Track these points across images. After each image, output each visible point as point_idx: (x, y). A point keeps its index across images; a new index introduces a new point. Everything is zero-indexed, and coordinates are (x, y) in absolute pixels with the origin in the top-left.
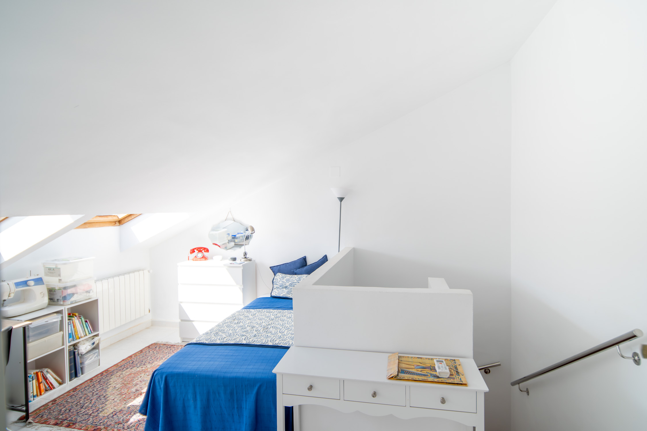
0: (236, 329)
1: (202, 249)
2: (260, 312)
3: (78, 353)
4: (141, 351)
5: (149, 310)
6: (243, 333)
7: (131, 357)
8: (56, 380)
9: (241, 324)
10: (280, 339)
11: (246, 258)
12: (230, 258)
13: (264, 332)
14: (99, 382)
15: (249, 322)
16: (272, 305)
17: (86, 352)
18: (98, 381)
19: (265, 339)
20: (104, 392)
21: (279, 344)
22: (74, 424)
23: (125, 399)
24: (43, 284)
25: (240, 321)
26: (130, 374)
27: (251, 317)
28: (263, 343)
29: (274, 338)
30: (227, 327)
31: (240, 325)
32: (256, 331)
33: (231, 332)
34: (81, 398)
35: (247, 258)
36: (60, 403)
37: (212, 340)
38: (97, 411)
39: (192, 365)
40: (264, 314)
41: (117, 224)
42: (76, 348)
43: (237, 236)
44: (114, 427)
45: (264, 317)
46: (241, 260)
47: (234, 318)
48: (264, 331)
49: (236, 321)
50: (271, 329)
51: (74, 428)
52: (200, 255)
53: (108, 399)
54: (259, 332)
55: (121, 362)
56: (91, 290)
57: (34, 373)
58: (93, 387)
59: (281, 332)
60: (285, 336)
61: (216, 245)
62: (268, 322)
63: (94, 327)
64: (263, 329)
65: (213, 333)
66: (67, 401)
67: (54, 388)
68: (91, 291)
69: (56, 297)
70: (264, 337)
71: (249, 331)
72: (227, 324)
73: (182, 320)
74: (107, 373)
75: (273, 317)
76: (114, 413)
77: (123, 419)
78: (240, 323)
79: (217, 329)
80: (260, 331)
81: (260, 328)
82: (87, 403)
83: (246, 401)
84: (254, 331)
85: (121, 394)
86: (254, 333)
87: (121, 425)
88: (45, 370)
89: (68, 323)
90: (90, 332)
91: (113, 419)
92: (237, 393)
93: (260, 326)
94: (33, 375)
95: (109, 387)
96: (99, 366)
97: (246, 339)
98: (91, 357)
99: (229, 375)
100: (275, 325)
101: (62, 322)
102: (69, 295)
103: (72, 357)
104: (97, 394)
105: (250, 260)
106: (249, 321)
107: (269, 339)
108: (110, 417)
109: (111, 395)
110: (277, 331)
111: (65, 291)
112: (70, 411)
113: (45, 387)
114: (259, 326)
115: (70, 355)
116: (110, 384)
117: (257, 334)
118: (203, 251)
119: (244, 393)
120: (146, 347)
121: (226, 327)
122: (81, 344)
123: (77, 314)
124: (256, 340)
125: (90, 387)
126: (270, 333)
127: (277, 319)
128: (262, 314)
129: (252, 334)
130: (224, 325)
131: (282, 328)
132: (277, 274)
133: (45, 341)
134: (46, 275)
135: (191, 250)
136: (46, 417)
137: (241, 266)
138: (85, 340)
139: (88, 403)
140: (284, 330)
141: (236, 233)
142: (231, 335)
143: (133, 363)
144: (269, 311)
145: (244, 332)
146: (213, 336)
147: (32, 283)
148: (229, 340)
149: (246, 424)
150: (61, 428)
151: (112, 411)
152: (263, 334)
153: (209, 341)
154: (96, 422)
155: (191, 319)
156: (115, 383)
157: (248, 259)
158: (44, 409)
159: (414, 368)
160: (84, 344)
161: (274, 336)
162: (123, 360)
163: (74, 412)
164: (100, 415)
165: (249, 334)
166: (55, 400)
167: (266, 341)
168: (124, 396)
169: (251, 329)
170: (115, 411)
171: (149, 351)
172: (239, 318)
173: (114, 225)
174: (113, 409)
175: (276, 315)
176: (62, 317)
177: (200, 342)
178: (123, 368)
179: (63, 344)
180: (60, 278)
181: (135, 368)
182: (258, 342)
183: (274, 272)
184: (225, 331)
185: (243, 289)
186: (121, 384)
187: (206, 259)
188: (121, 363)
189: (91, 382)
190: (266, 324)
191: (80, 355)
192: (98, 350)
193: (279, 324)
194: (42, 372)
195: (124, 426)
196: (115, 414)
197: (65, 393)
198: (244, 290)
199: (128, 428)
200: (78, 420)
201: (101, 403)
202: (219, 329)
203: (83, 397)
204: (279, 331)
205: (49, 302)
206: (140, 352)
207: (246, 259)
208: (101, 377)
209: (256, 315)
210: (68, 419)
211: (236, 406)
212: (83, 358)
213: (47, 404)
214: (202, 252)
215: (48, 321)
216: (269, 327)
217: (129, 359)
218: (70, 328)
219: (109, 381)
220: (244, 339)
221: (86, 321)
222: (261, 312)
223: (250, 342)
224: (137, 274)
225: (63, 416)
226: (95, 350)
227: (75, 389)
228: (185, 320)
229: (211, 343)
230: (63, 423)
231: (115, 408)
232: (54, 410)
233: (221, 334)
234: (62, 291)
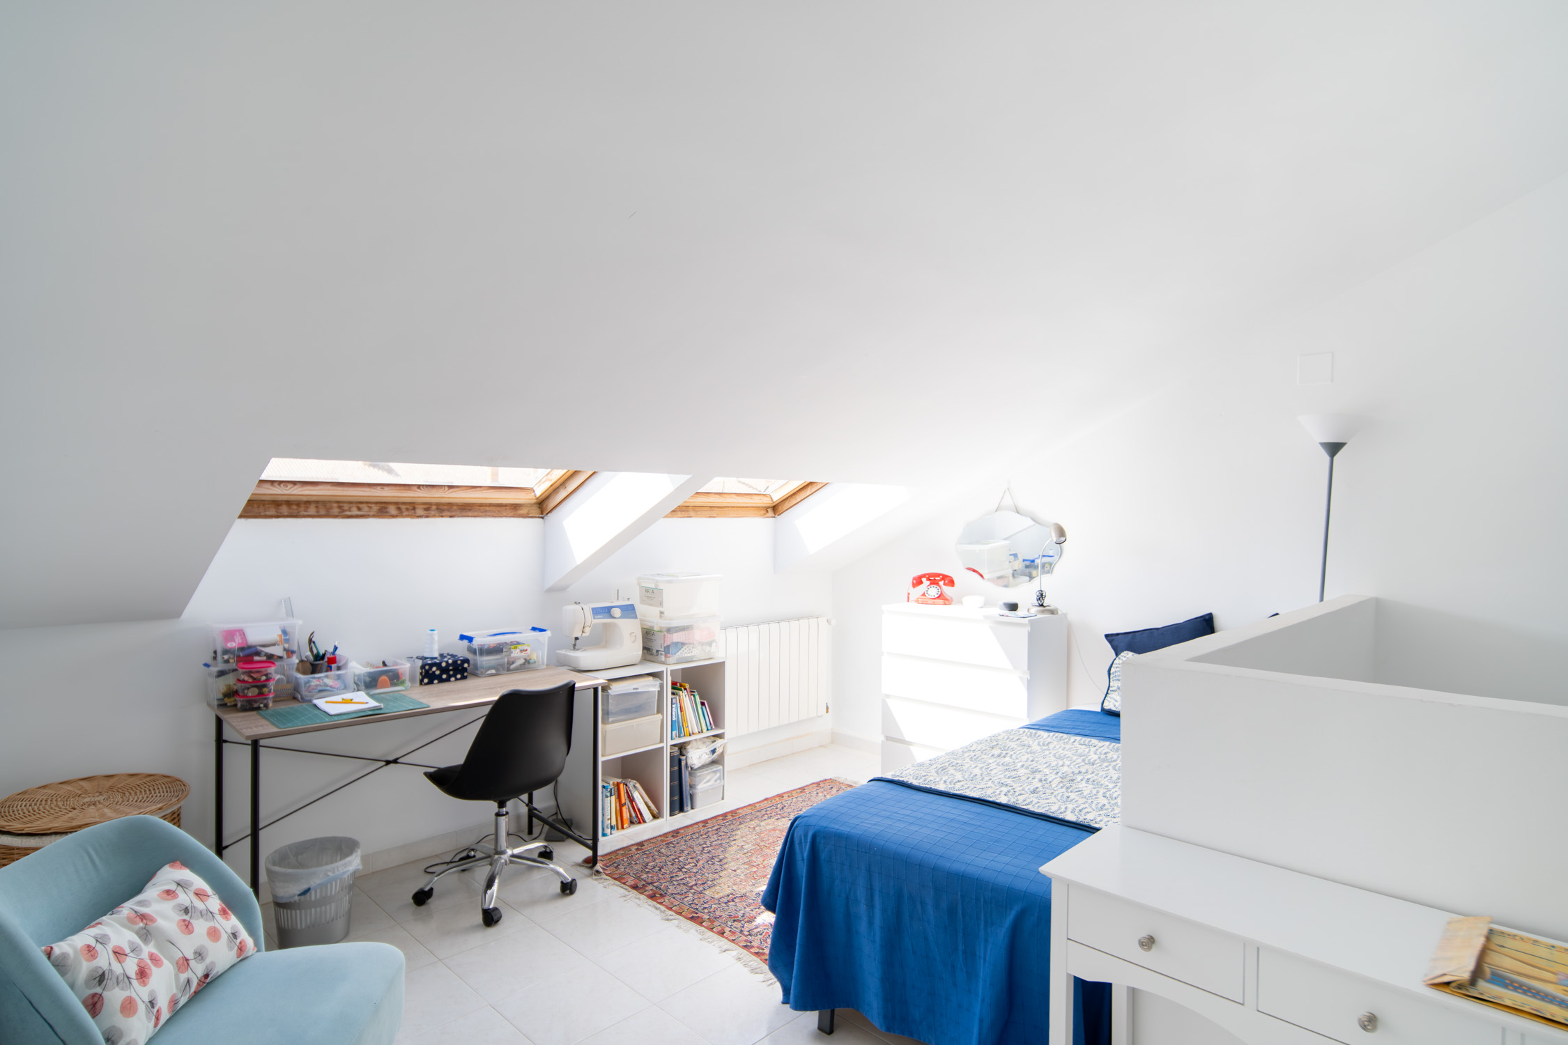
0: (991, 768)
1: (939, 578)
2: (1062, 742)
3: (687, 764)
4: (802, 789)
5: (827, 708)
6: (1006, 780)
7: (781, 796)
8: (649, 807)
9: (1007, 759)
10: (1101, 812)
11: (1042, 605)
12: (1001, 603)
13: (1062, 787)
14: (717, 830)
15: (1028, 759)
16: (1100, 729)
17: (700, 765)
18: (716, 828)
19: (1060, 803)
20: (722, 851)
21: (1094, 822)
22: (662, 896)
23: (755, 875)
24: (636, 618)
25: (1007, 754)
26: (774, 830)
27: (1036, 747)
28: (1052, 811)
29: (1086, 805)
30: (972, 761)
31: (1003, 760)
32: (1041, 781)
33: (977, 771)
34: (683, 851)
35: (1045, 607)
36: (648, 851)
37: (928, 780)
38: (703, 884)
39: (871, 824)
40: (1073, 746)
41: (771, 513)
42: (684, 753)
43: (1038, 561)
44: (726, 923)
45: (1069, 754)
46: (1028, 610)
47: (994, 744)
48: (1061, 785)
49: (996, 752)
50: (1084, 784)
51: (661, 903)
52: (933, 591)
53: (726, 866)
54: (1046, 786)
55: (762, 801)
56: (714, 641)
57: (614, 783)
58: (705, 836)
59: (1108, 795)
60: (1115, 808)
61: (974, 571)
62: (1079, 767)
63: (717, 718)
64: (1060, 780)
65: (934, 766)
66: (659, 851)
67: (644, 822)
68: (714, 644)
69: (657, 645)
70: (1059, 797)
71: (1023, 778)
72: (972, 754)
73: (888, 738)
74: (732, 818)
75: (1096, 757)
76: (731, 896)
77: (744, 913)
78: (1004, 757)
79: (947, 760)
80: (1050, 782)
81: (1054, 776)
82: (689, 863)
83: (986, 941)
84: (1036, 780)
85: (750, 864)
86: (1034, 784)
87: (739, 925)
88: (631, 783)
89: (672, 699)
90: (709, 728)
91: (727, 908)
92: (964, 915)
93: (1056, 771)
94: (612, 787)
95: (732, 843)
96: (723, 801)
97: (1011, 793)
98: (708, 778)
99: (947, 865)
100: (1096, 778)
101: (660, 693)
102: (676, 644)
103: (676, 768)
104: (709, 852)
105: (1053, 612)
106: (1027, 756)
107: (1070, 807)
108: (723, 902)
109: (733, 860)
110: (1098, 792)
111: (669, 635)
112: (660, 870)
113: (631, 815)
114: (1052, 771)
115: (671, 766)
116: (735, 840)
117: (1040, 789)
118: (941, 583)
119: (982, 918)
120: (813, 783)
121: (968, 760)
122: (692, 748)
123: (687, 686)
124: (1035, 800)
125: (701, 835)
126: (1077, 793)
127: (1106, 764)
128: (1068, 747)
129: (1029, 787)
130: (966, 755)
131: (1114, 788)
132: (1122, 654)
133: (633, 726)
134: (642, 602)
135: (914, 579)
136: (623, 870)
137: (1027, 622)
138: (700, 739)
139: (691, 865)
140: (1117, 794)
141: (1036, 556)
142: (974, 778)
143: (783, 808)
144: (1086, 743)
145: (1009, 777)
146: (933, 772)
147: (617, 612)
148: (968, 787)
149: (983, 1001)
150: (642, 896)
151: (728, 892)
152: (1057, 792)
153: (921, 781)
154: (697, 904)
155: (908, 739)
156: (744, 839)
157: (1047, 608)
158: (623, 855)
159: (1554, 980)
160: (698, 748)
161: (1086, 802)
162: (766, 799)
163: (666, 873)
164: (707, 892)
165: (1020, 785)
166: (641, 844)
167: (1060, 808)
168: (755, 869)
169: (1029, 775)
170: (732, 894)
171: (817, 793)
172: (1005, 747)
173: (764, 514)
174: (730, 888)
175: (1105, 753)
176: (662, 686)
177: (901, 779)
178: (764, 815)
179: (662, 741)
180: (662, 610)
181: (784, 819)
182: (1038, 807)
183: (1114, 648)
184: (964, 768)
185: (1029, 682)
186: (754, 845)
187: (947, 602)
188: (762, 804)
189: (703, 826)
190: (1071, 771)
191: (689, 769)
192: (721, 767)
193: (1109, 778)
194: (626, 785)
195: (743, 927)
196: (732, 899)
197: (660, 836)
198: (1030, 685)
199: (750, 935)
200: (670, 891)
201: (713, 871)
202: (952, 761)
203: (686, 852)
204: (1104, 793)
205: (643, 653)
206: (799, 791)
207: (1041, 608)
208: (721, 822)
209: (1051, 746)
210: (655, 884)
211: (961, 947)
212: (695, 777)
213: (627, 848)
214: (937, 584)
215: (637, 689)
216: (1079, 778)
217: (777, 799)
218: (674, 709)
219: (734, 833)
220: (1003, 793)
221: (703, 704)
222: (1067, 740)
223: (1019, 802)
224: (804, 622)
225: (648, 876)
226: (716, 766)
227: (676, 833)
228: (893, 739)
229: (925, 786)
230: (646, 888)
231: (734, 888)
232: (638, 862)
233: (952, 771)
234: (664, 636)
